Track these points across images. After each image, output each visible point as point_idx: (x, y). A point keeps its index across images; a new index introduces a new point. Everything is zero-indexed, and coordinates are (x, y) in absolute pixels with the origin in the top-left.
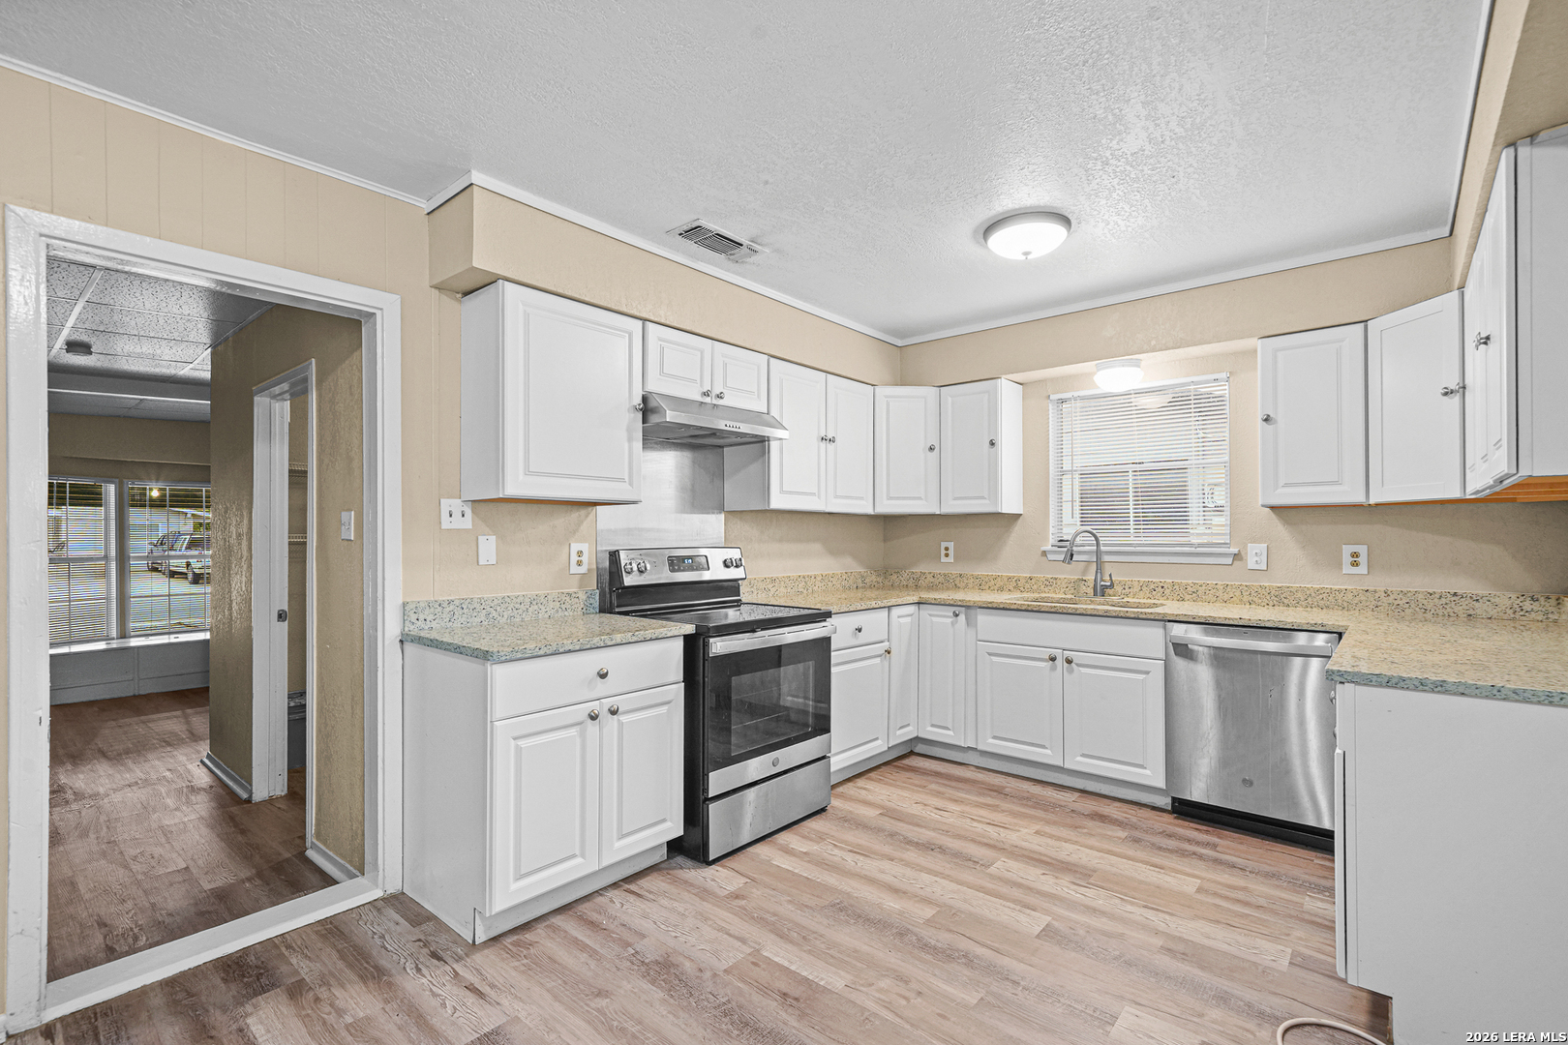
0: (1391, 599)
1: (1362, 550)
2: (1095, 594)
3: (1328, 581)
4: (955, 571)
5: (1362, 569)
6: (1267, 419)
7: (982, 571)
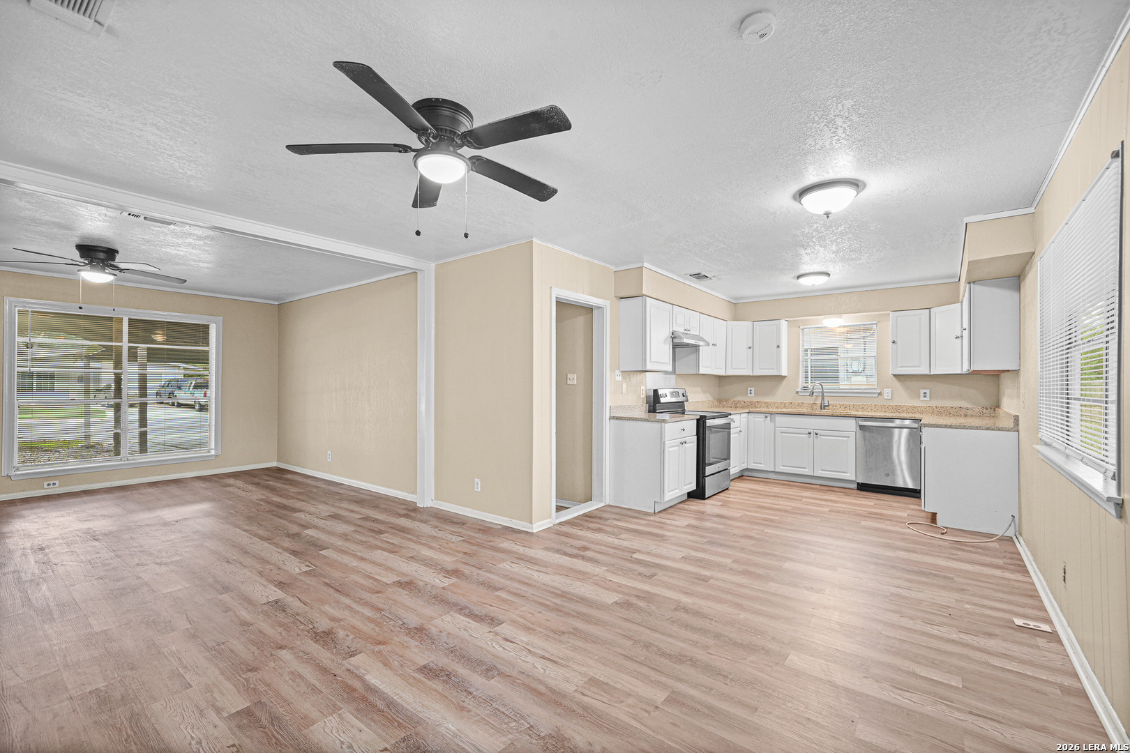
0: (938, 410)
1: (928, 391)
2: (821, 409)
3: (915, 403)
4: (755, 400)
5: (928, 399)
6: (894, 342)
7: (768, 400)
